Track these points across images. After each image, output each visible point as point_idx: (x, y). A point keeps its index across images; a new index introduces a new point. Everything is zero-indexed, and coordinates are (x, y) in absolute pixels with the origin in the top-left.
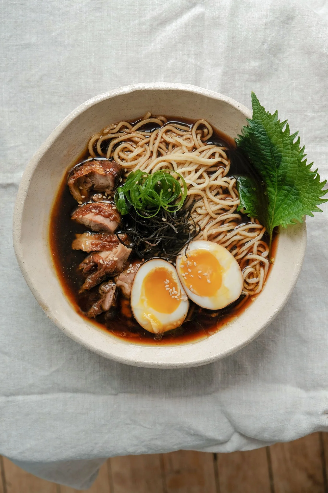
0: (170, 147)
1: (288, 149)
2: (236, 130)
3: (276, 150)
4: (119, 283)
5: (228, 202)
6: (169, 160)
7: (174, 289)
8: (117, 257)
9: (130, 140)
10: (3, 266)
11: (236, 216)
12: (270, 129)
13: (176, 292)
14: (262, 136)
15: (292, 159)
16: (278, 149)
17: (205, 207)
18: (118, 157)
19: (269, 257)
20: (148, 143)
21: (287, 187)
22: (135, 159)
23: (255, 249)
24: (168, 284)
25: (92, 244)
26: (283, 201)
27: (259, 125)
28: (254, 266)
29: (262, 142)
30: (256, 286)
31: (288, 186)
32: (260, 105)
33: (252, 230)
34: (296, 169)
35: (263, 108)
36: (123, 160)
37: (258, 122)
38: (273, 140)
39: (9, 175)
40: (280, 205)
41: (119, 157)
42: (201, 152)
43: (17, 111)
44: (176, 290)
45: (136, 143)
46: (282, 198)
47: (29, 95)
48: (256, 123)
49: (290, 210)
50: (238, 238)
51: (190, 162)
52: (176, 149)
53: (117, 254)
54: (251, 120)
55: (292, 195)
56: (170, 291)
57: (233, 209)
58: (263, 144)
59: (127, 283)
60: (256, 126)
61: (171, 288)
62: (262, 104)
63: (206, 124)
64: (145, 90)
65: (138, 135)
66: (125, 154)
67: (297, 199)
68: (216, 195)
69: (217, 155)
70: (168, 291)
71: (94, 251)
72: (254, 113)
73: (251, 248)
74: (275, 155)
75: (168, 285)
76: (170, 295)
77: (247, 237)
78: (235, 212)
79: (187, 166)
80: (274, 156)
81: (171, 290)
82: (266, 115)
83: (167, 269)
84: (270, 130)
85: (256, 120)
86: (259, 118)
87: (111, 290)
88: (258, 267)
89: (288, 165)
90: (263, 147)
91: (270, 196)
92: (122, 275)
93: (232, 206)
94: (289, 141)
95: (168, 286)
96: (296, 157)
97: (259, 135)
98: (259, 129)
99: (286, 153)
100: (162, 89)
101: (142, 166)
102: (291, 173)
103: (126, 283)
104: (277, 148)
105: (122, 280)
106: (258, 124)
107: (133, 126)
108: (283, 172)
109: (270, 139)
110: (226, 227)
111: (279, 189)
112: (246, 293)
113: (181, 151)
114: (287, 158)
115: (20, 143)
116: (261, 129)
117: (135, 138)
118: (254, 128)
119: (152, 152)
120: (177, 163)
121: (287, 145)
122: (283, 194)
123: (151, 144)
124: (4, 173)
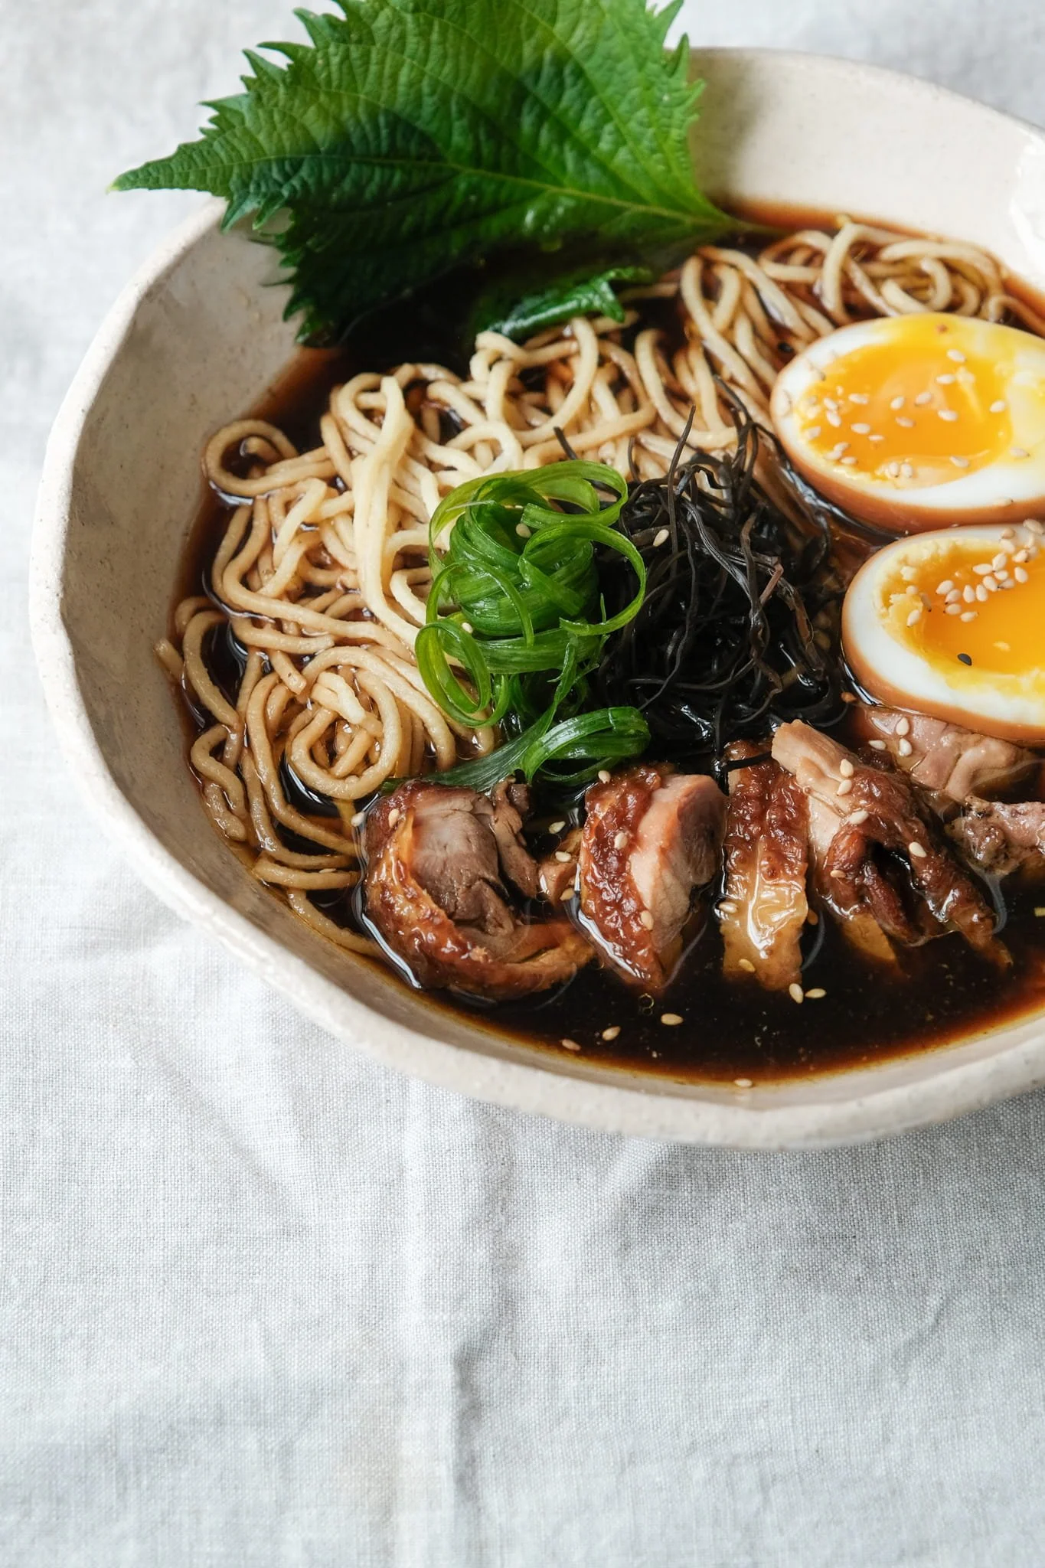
0: (321, 577)
1: (366, 58)
2: (261, 316)
3: (363, 129)
4: (956, 788)
5: (585, 370)
6: (384, 559)
7: (981, 569)
8: (835, 765)
9: (279, 735)
10: (886, 1440)
11: (645, 344)
12: (275, 135)
13: (998, 561)
14: (304, 172)
15: (412, 41)
16: (363, 118)
17: (604, 443)
18: (353, 779)
19: (830, 229)
20: (298, 661)
21: (527, 121)
22: (371, 705)
23: (794, 272)
24: (959, 586)
25: (773, 874)
26: (583, 153)
27: (255, 177)
28: (876, 281)
29: (326, 176)
30: (965, 277)
31: (519, 113)
32: (170, 159)
33: (710, 291)
34: (451, 31)
35: (185, 150)
36: (367, 761)
37: (240, 176)
38: (321, 132)
39: (412, 1377)
40: (603, 167)
41: (355, 773)
42: (350, 453)
43: (90, 1338)
44: (986, 558)
45: (294, 706)
46: (570, 157)
47: (14, 1281)
48: (246, 185)
49: (624, 107)
50: (743, 336)
51: (396, 488)
52: (333, 547)
53: (824, 766)
54: (229, 207)
55: (559, 98)
56: (993, 588)
57: (617, 356)
58: (337, 181)
59: (957, 753)
60: (258, 186)
61: (976, 580)
62: (169, 150)
63: (226, 436)
64: (61, 580)
65: (260, 693)
66: (346, 751)
67: (579, 73)
68: (549, 411)
69: (370, 400)
70: (989, 592)
71: (807, 865)
72: (201, 186)
73: (790, 289)
74: (385, 145)
75: (962, 591)
76: (1008, 589)
77: (741, 306)
78: (629, 346)
79: (411, 498)
80: (387, 156)
81: (988, 583)
82: (214, 139)
83: (889, 576)
84: (279, 135)
85: (231, 183)
86: (224, 172)
87: (993, 820)
88: (877, 269)
89: (431, 77)
90: (347, 185)
91: (562, 221)
92: (923, 773)
93: (603, 361)
94: (332, 49)
95: (967, 589)
96: (401, 21)
97: (295, 182)
98: (271, 177)
99: (380, 76)
100: (62, 520)
101: (407, 681)
102: (469, 71)
103: (959, 756)
104: (358, 122)
105: (944, 773)
106: (250, 177)
107: (211, 721)
108: (461, 114)
109: (315, 150)
110: (699, 383)
111: (533, 169)
112: (993, 305)
113: (342, 525)
114: (404, 77)
115: (255, 1324)
116: (270, 170)
117: (269, 710)
118: (265, 195)
119: (342, 642)
120: (400, 526)
121: (347, 62)
122: (555, 150)
123: (302, 646)
124: (399, 1400)
